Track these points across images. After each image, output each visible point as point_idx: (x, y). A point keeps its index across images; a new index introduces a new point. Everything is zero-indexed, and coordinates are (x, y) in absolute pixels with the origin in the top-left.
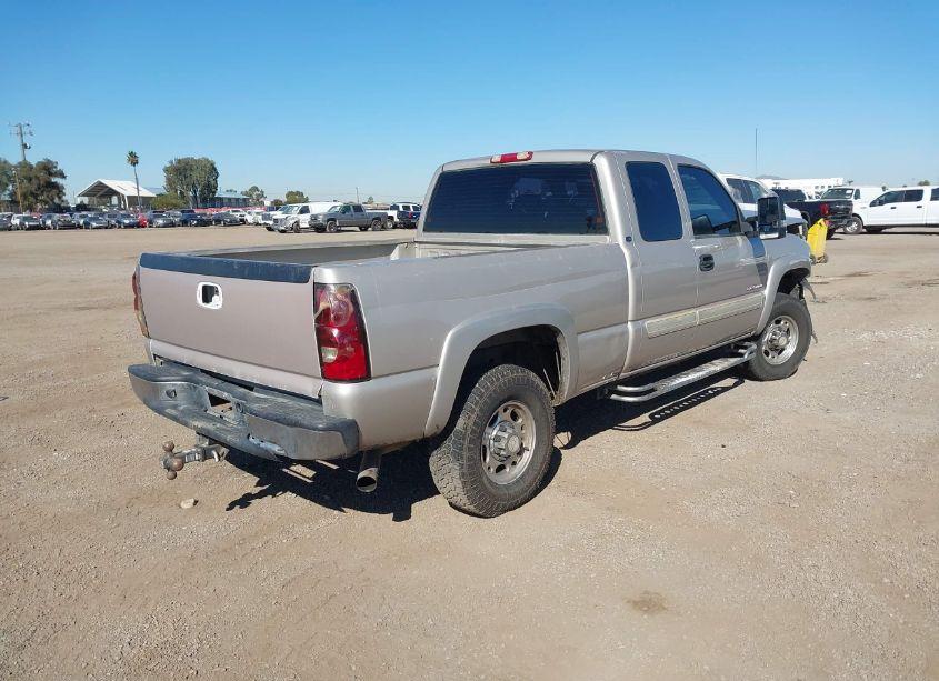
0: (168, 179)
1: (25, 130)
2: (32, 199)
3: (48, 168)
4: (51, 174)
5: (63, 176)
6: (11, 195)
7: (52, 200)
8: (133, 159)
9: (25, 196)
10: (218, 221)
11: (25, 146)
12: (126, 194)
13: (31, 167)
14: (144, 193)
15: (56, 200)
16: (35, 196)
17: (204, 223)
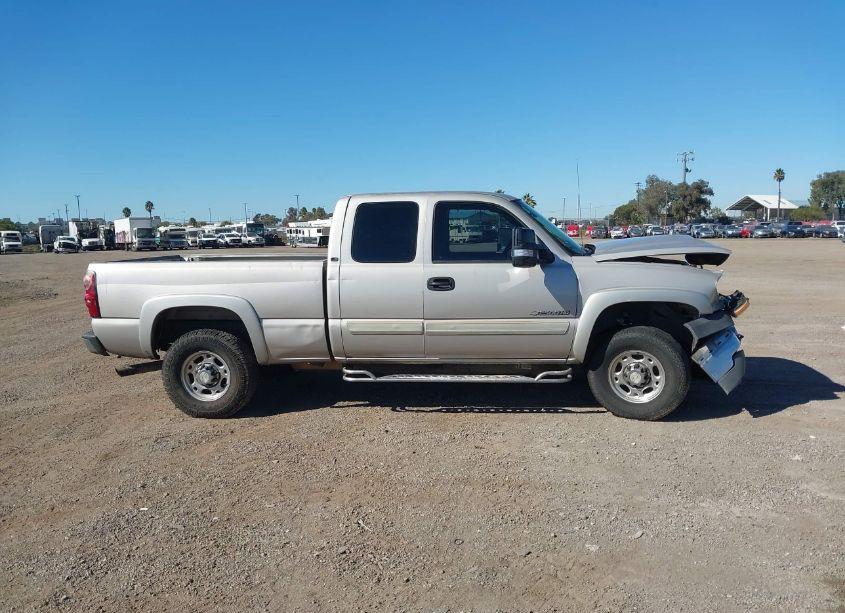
0: (813, 192)
1: (690, 157)
2: (682, 213)
3: (701, 187)
4: (702, 192)
5: (711, 193)
6: (669, 210)
7: (699, 213)
8: (780, 175)
9: (678, 211)
10: (817, 233)
11: (687, 170)
12: (769, 207)
13: (688, 187)
14: (787, 205)
15: (703, 214)
16: (686, 211)
17: (801, 235)
